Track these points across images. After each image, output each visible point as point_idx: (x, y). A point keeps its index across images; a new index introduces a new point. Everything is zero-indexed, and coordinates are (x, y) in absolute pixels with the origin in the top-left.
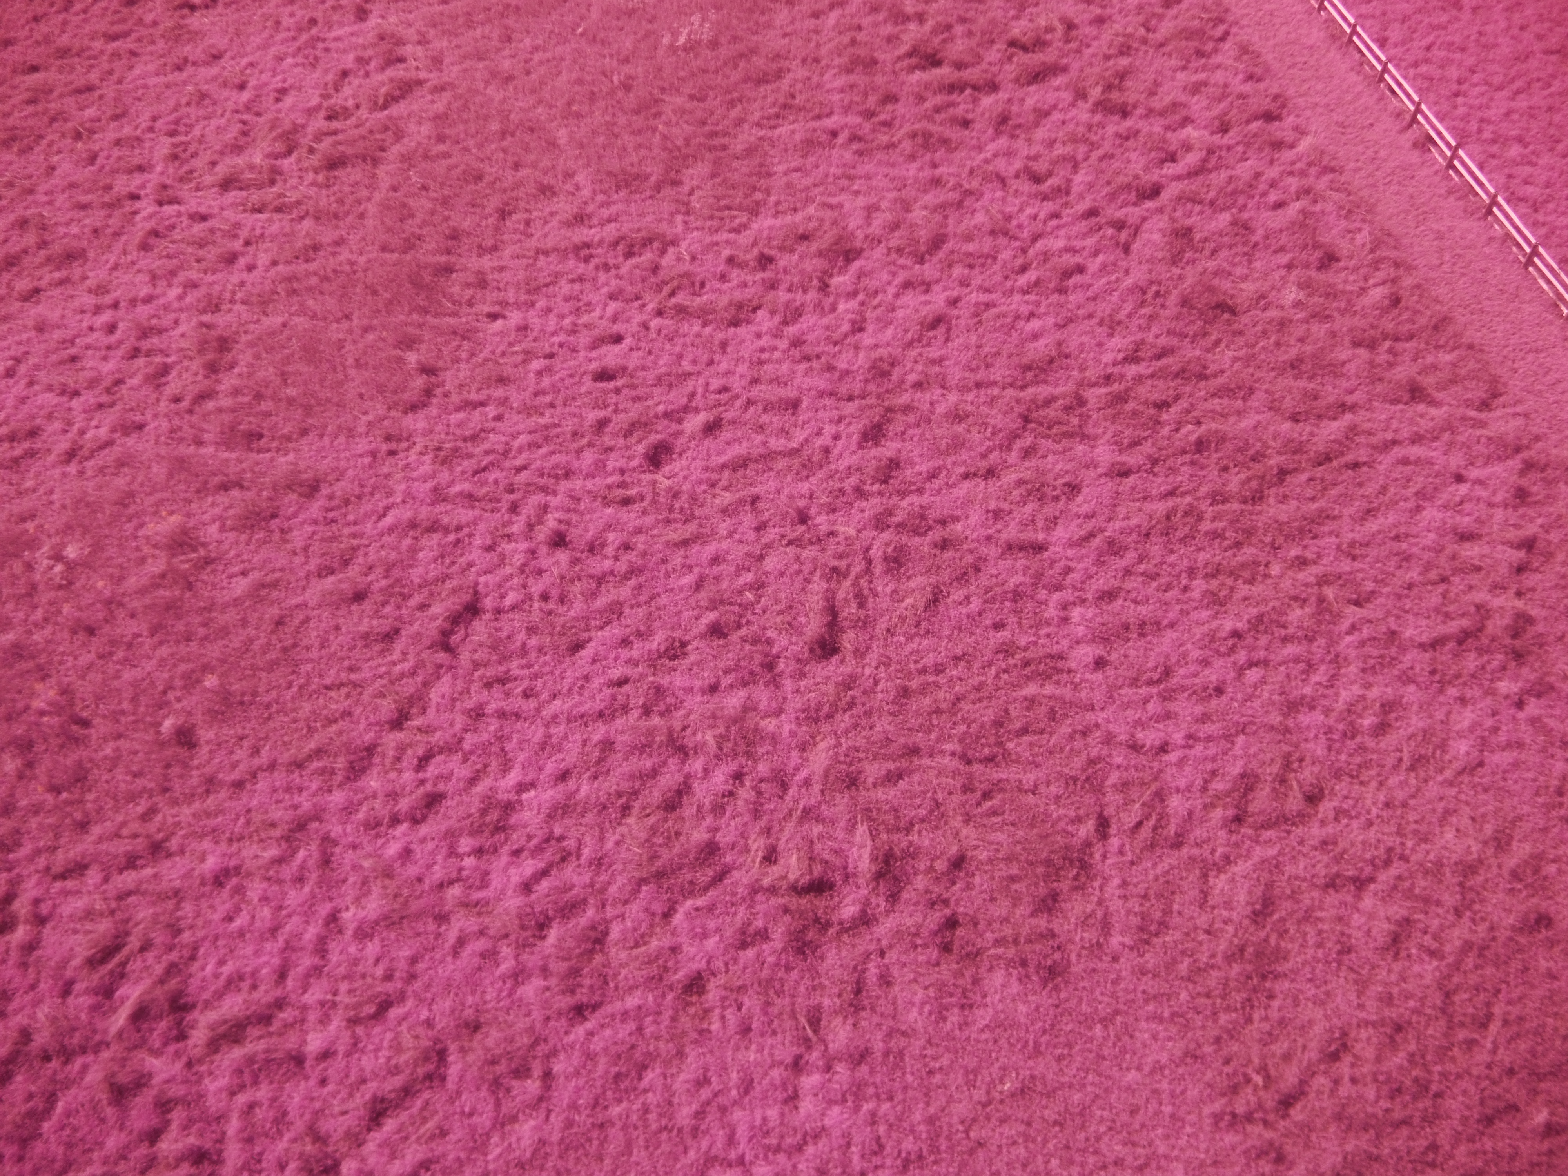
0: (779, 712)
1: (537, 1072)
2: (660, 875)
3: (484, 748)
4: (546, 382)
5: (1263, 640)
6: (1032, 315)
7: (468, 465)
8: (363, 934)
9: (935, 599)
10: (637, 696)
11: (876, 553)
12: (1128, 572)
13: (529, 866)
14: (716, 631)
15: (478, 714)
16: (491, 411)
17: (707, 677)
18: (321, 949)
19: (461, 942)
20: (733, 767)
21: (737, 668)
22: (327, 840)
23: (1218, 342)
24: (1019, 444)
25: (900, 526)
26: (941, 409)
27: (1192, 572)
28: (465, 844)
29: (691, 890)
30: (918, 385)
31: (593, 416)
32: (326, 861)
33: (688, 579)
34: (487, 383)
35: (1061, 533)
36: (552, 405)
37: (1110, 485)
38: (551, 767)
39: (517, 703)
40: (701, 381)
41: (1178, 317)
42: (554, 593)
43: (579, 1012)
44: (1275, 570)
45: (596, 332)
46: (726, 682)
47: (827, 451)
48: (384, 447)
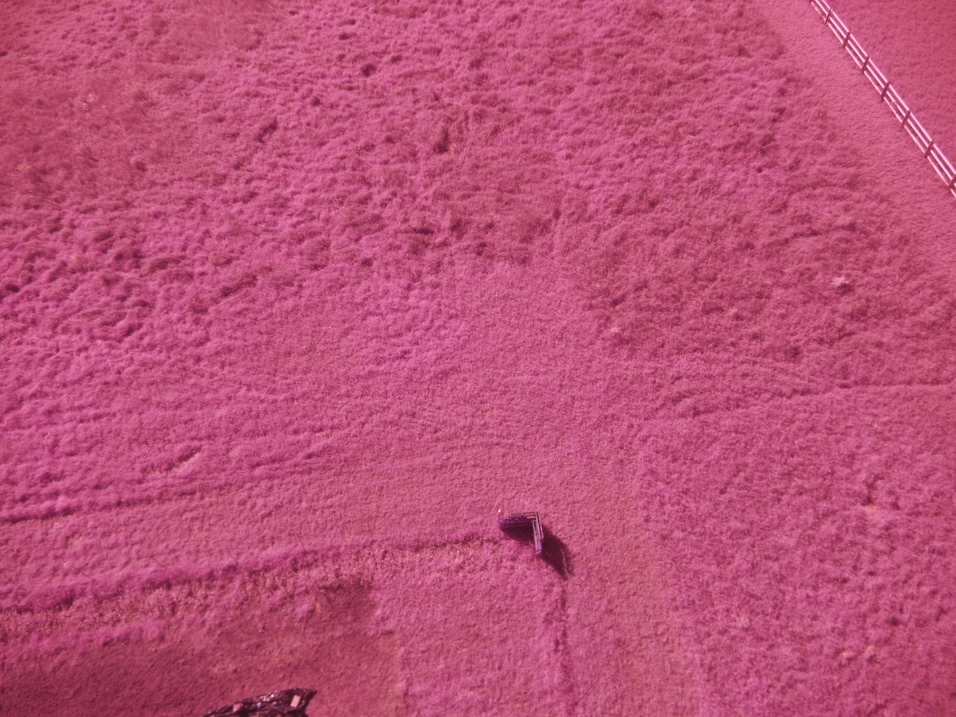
0: (416, 173)
1: (296, 283)
2: (355, 225)
3: (278, 179)
4: (316, 38)
5: (646, 148)
6: (562, 17)
7: (275, 71)
8: (220, 237)
9: (496, 131)
10: (349, 163)
11: (470, 113)
12: (589, 122)
13: (295, 219)
14: (389, 140)
15: (274, 166)
16: (288, 50)
17: (384, 157)
18: (202, 241)
19: (263, 243)
20: (391, 190)
21: (398, 154)
22: (204, 205)
23: (651, 30)
24: (546, 71)
25: (484, 102)
26: (511, 55)
27: (619, 123)
28: (267, 210)
29: (368, 231)
30: (501, 45)
31: (337, 53)
32: (204, 213)
33: (379, 120)
34: (287, 39)
35: (561, 107)
36: (318, 49)
37: (587, 88)
38: (307, 186)
39: (292, 162)
40: (393, 40)
41: (633, 18)
42: (313, 123)
43: (316, 267)
44: (659, 121)
45: (343, 19)
46: (392, 161)
47: (452, 71)
48: (236, 63)
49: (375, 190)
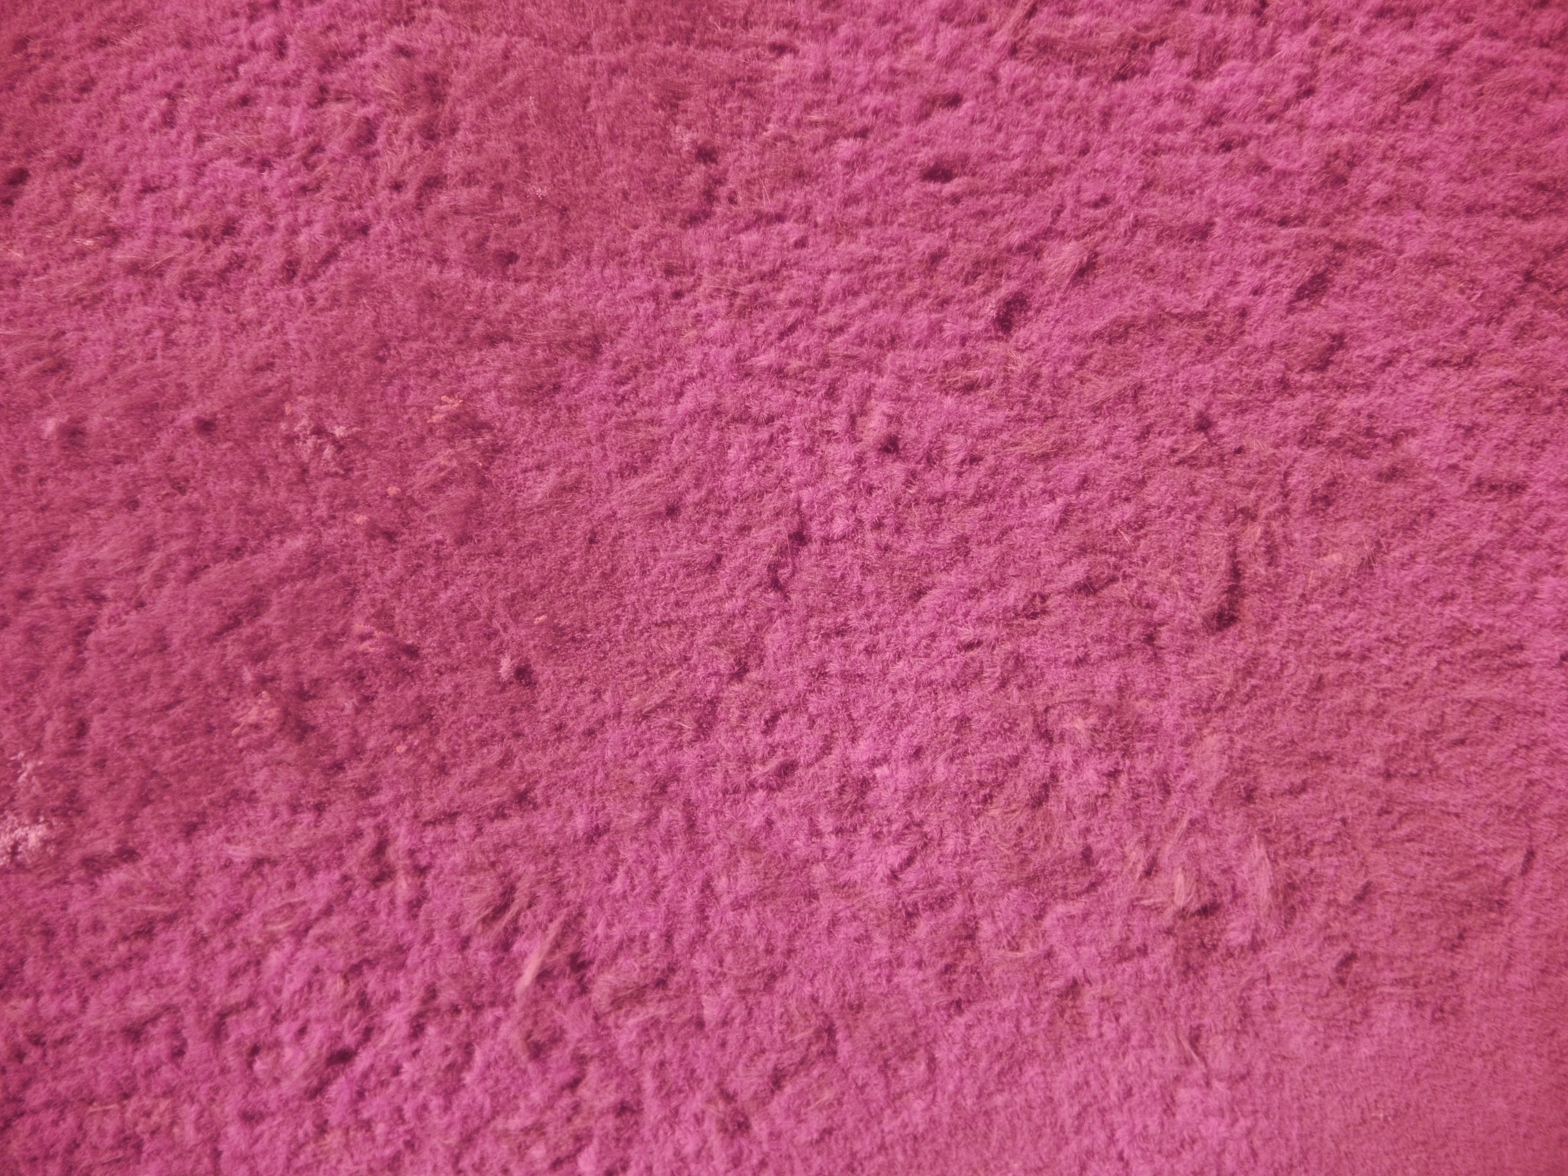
0: (1160, 695)
1: (922, 1058)
2: (1031, 879)
3: (830, 713)
4: (860, 181)
7: (770, 321)
8: (739, 905)
9: (1372, 559)
10: (992, 663)
13: (894, 855)
14: (1086, 586)
15: (820, 673)
16: (792, 230)
17: (1073, 645)
18: (701, 917)
19: (834, 924)
20: (1107, 763)
21: (1111, 638)
22: (688, 804)
25: (1336, 443)
28: (825, 822)
29: (1063, 895)
31: (925, 244)
32: (691, 825)
33: (1050, 510)
34: (781, 182)
36: (868, 223)
38: (903, 743)
39: (860, 662)
40: (1069, 185)
42: (889, 520)
45: (925, 88)
46: (1096, 653)
47: (1243, 313)
48: (668, 287)
49: (1065, 754)
